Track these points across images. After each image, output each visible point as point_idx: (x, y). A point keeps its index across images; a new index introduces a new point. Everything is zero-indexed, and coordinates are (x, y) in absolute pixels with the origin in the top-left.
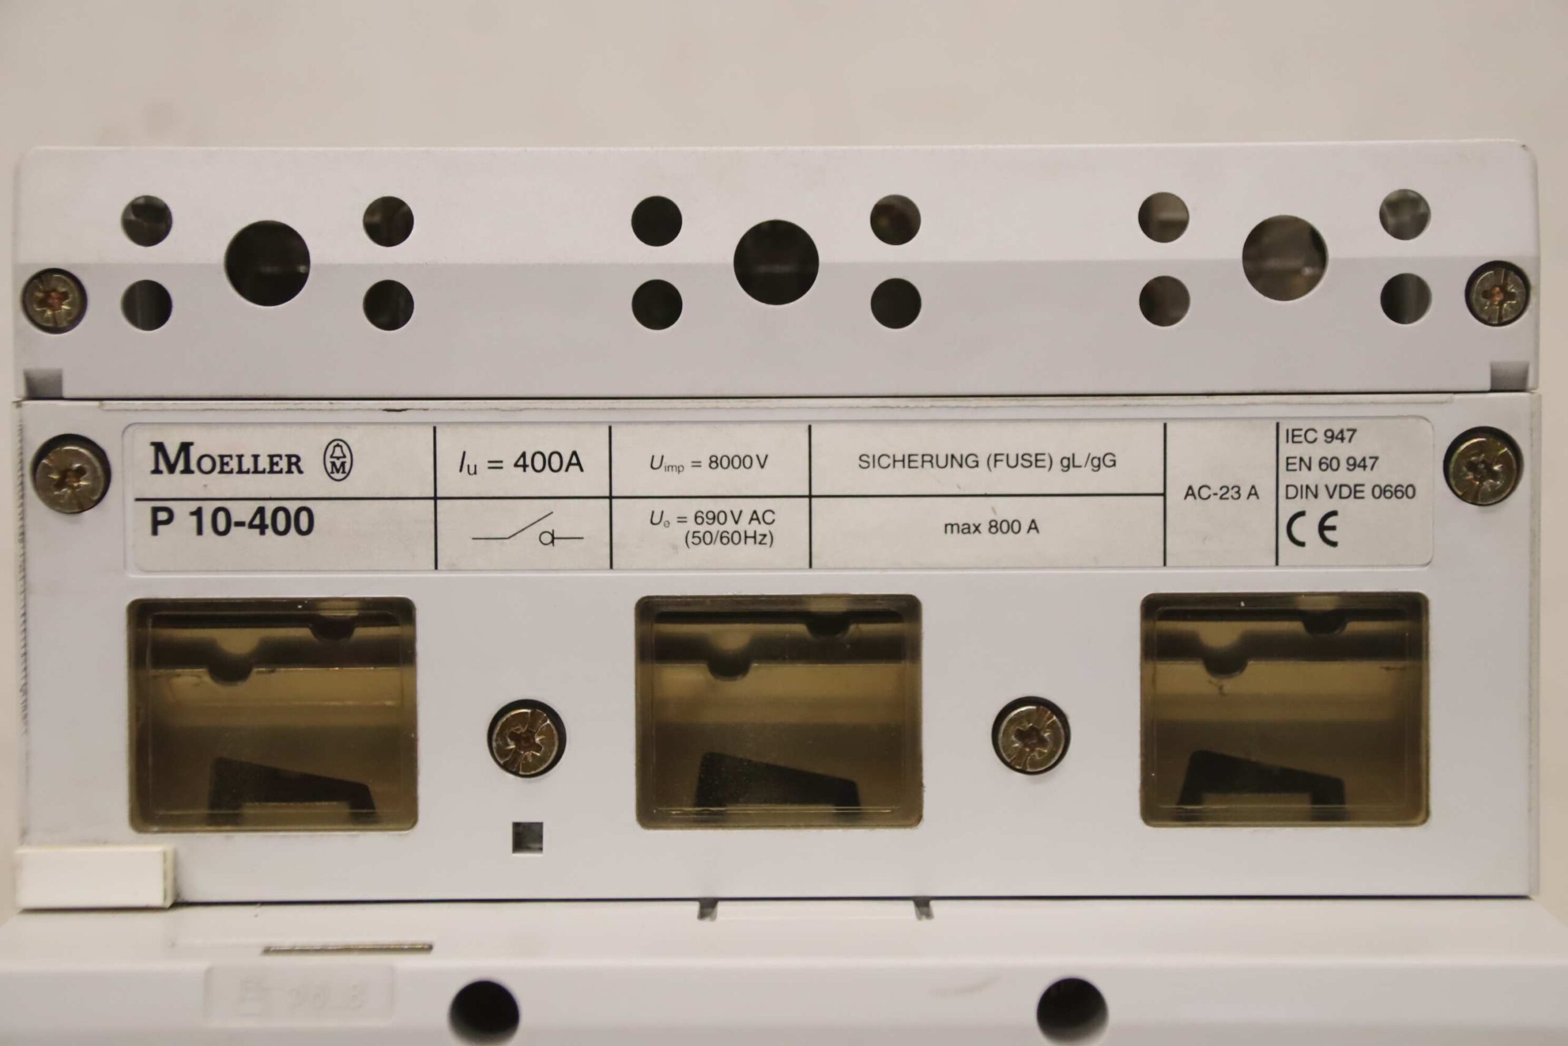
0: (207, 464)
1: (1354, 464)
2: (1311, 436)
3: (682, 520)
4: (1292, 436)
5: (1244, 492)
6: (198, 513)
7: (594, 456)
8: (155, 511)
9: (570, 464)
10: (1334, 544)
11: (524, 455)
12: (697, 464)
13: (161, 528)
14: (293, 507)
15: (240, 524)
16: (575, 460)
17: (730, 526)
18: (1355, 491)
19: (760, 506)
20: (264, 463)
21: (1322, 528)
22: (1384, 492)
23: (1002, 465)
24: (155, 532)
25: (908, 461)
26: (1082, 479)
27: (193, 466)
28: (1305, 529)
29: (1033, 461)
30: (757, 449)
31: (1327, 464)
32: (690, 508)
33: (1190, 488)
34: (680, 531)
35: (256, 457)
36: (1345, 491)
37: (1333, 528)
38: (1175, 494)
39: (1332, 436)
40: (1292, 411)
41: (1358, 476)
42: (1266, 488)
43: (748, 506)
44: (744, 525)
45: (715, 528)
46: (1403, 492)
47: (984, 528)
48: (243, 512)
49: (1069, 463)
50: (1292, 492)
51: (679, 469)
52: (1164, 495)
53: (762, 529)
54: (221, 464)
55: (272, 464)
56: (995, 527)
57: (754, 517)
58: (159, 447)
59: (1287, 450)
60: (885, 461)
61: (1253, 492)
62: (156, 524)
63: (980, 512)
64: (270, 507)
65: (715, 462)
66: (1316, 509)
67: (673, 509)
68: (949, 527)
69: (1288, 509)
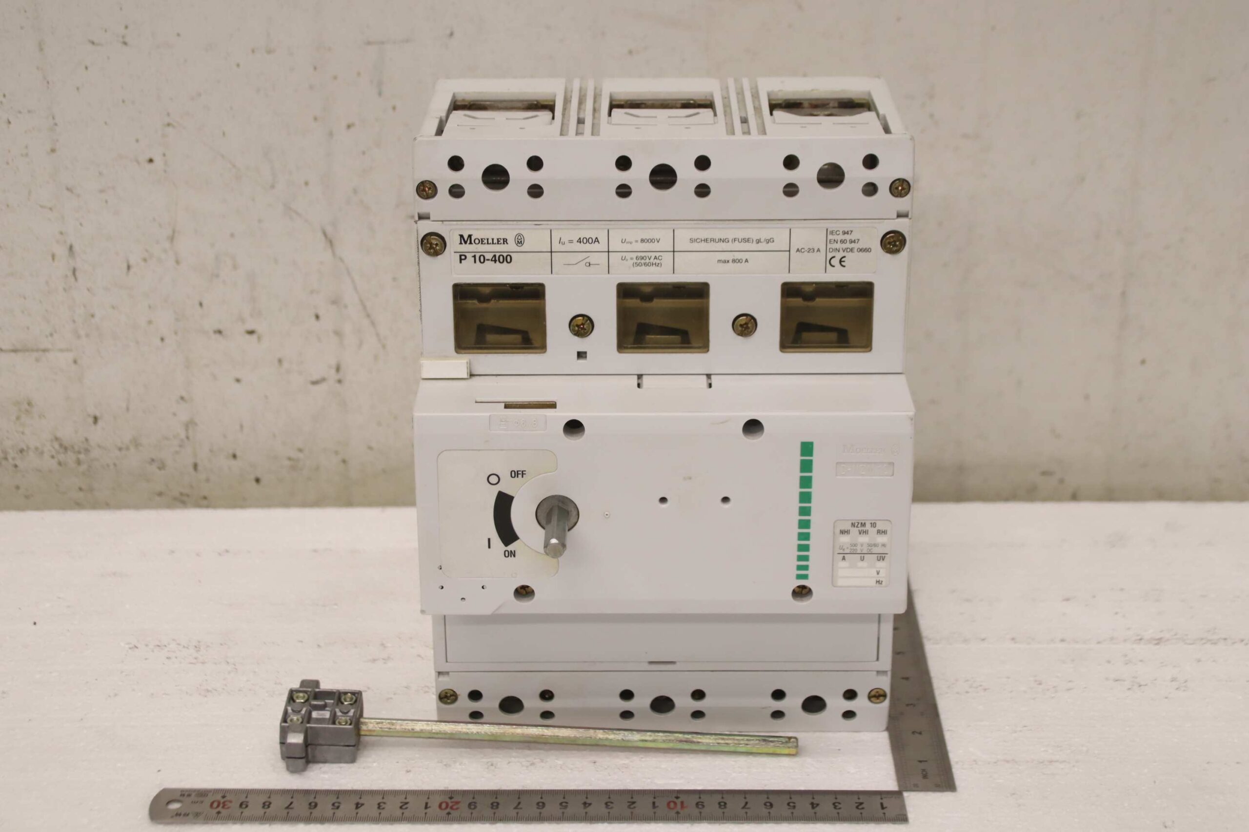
0: (477, 241)
1: (852, 242)
2: (838, 233)
3: (632, 259)
4: (832, 233)
5: (816, 250)
6: (474, 256)
7: (603, 239)
8: (461, 256)
9: (595, 241)
10: (844, 266)
11: (580, 239)
12: (637, 241)
13: (463, 261)
14: (505, 255)
15: (488, 260)
16: (597, 240)
17: (648, 261)
18: (852, 250)
19: (657, 254)
20: (495, 241)
21: (841, 261)
22: (861, 250)
23: (737, 242)
24: (461, 262)
25: (706, 240)
26: (763, 246)
27: (473, 242)
28: (835, 262)
29: (747, 240)
30: (657, 237)
31: (843, 242)
32: (634, 255)
33: (798, 249)
34: (631, 262)
35: (493, 239)
36: (848, 250)
37: (844, 261)
38: (793, 251)
39: (845, 233)
40: (832, 226)
41: (853, 245)
42: (823, 249)
43: (653, 255)
44: (652, 260)
45: (643, 261)
46: (867, 250)
47: (730, 261)
48: (489, 256)
49: (758, 241)
50: (831, 250)
51: (631, 243)
52: (789, 251)
53: (658, 261)
54: (481, 241)
55: (498, 241)
56: (734, 261)
57: (655, 258)
58: (462, 236)
59: (830, 237)
60: (698, 241)
61: (819, 250)
62: (461, 260)
63: (729, 256)
64: (498, 255)
65: (643, 241)
66: (839, 256)
67: (629, 255)
68: (719, 261)
69: (830, 256)
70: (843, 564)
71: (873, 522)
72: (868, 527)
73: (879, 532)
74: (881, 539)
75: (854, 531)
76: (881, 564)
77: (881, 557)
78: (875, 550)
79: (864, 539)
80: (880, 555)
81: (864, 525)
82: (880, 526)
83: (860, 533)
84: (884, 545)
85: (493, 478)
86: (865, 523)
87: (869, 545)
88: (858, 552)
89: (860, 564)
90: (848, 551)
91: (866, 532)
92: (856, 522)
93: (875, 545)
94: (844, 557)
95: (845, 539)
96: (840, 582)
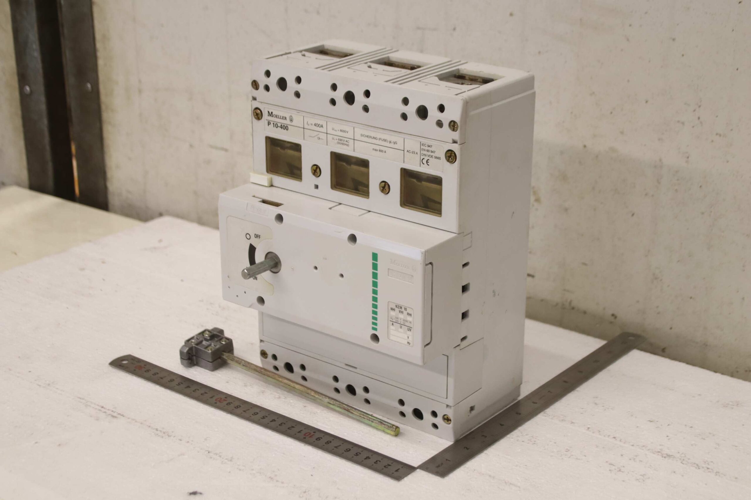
0: (275, 116)
1: (432, 152)
2: (425, 145)
3: (336, 139)
4: (423, 145)
5: (416, 153)
6: (274, 124)
7: (324, 126)
8: (268, 122)
9: (321, 127)
10: (428, 165)
11: (315, 124)
12: (338, 130)
13: (269, 125)
14: (286, 125)
15: (279, 127)
16: (322, 126)
17: (343, 142)
18: (432, 156)
19: (347, 139)
20: (282, 118)
21: (427, 162)
22: (436, 158)
23: (381, 140)
24: (268, 125)
25: (367, 136)
26: (392, 145)
27: (273, 116)
28: (425, 161)
29: (385, 140)
30: (347, 130)
31: (428, 151)
32: (338, 138)
33: (408, 150)
34: (336, 141)
35: (281, 116)
36: (430, 156)
37: (428, 162)
38: (406, 151)
39: (429, 146)
40: (424, 141)
41: (432, 154)
42: (419, 153)
43: (346, 139)
44: (345, 142)
45: (341, 142)
46: (439, 158)
47: (378, 150)
48: (279, 125)
49: (390, 142)
50: (422, 155)
51: (336, 131)
52: (404, 151)
53: (347, 143)
54: (276, 116)
55: (283, 118)
56: (380, 151)
57: (346, 141)
58: (269, 112)
59: (422, 147)
60: (364, 136)
61: (417, 153)
62: (268, 124)
63: (378, 148)
64: (283, 125)
65: (341, 131)
66: (426, 158)
67: (335, 137)
68: (373, 149)
69: (422, 157)
70: (392, 327)
71: (405, 307)
72: (403, 310)
73: (408, 314)
74: (409, 319)
75: (397, 310)
76: (409, 333)
77: (410, 329)
78: (407, 324)
79: (401, 316)
80: (410, 328)
81: (401, 308)
82: (409, 311)
83: (400, 312)
84: (410, 322)
85: (248, 236)
86: (402, 307)
87: (404, 320)
88: (399, 323)
89: (400, 330)
90: (395, 321)
91: (402, 312)
92: (398, 305)
93: (407, 321)
94: (393, 323)
95: (392, 313)
96: (392, 338)
